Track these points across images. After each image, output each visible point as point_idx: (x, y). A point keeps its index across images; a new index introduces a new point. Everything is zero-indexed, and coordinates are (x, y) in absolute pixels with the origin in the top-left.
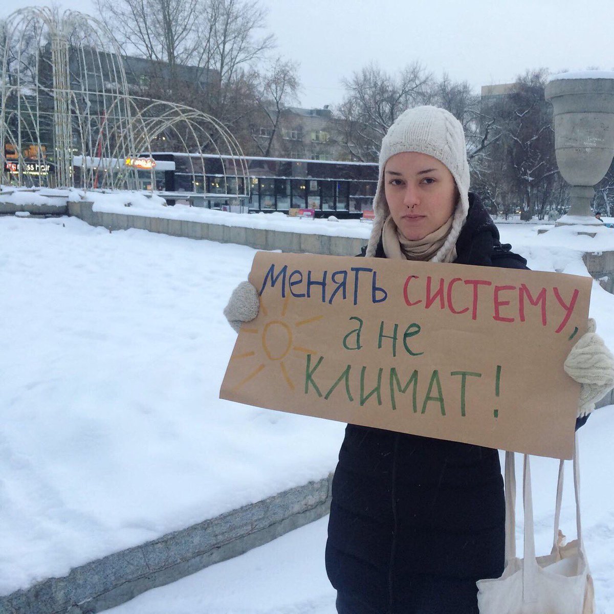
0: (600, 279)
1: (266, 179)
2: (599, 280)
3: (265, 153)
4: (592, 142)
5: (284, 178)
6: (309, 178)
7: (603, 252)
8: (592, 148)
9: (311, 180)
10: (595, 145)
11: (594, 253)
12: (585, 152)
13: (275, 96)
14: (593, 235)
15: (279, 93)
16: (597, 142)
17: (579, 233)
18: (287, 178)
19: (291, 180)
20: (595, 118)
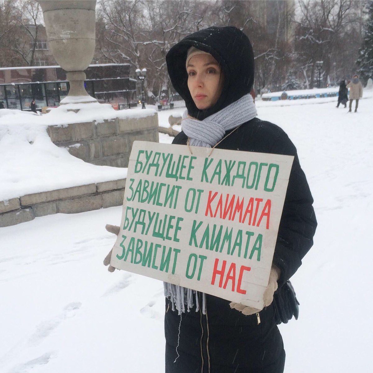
0: (70, 146)
1: (24, 84)
2: (68, 147)
3: (30, 63)
4: (66, 34)
5: (38, 82)
6: (59, 81)
7: (69, 124)
8: (67, 39)
9: (61, 82)
10: (69, 36)
11: (57, 126)
12: (63, 43)
13: (32, 14)
14: (77, 111)
15: (35, 12)
16: (70, 34)
17: (68, 110)
18: (41, 82)
19: (45, 84)
20: (64, 14)
